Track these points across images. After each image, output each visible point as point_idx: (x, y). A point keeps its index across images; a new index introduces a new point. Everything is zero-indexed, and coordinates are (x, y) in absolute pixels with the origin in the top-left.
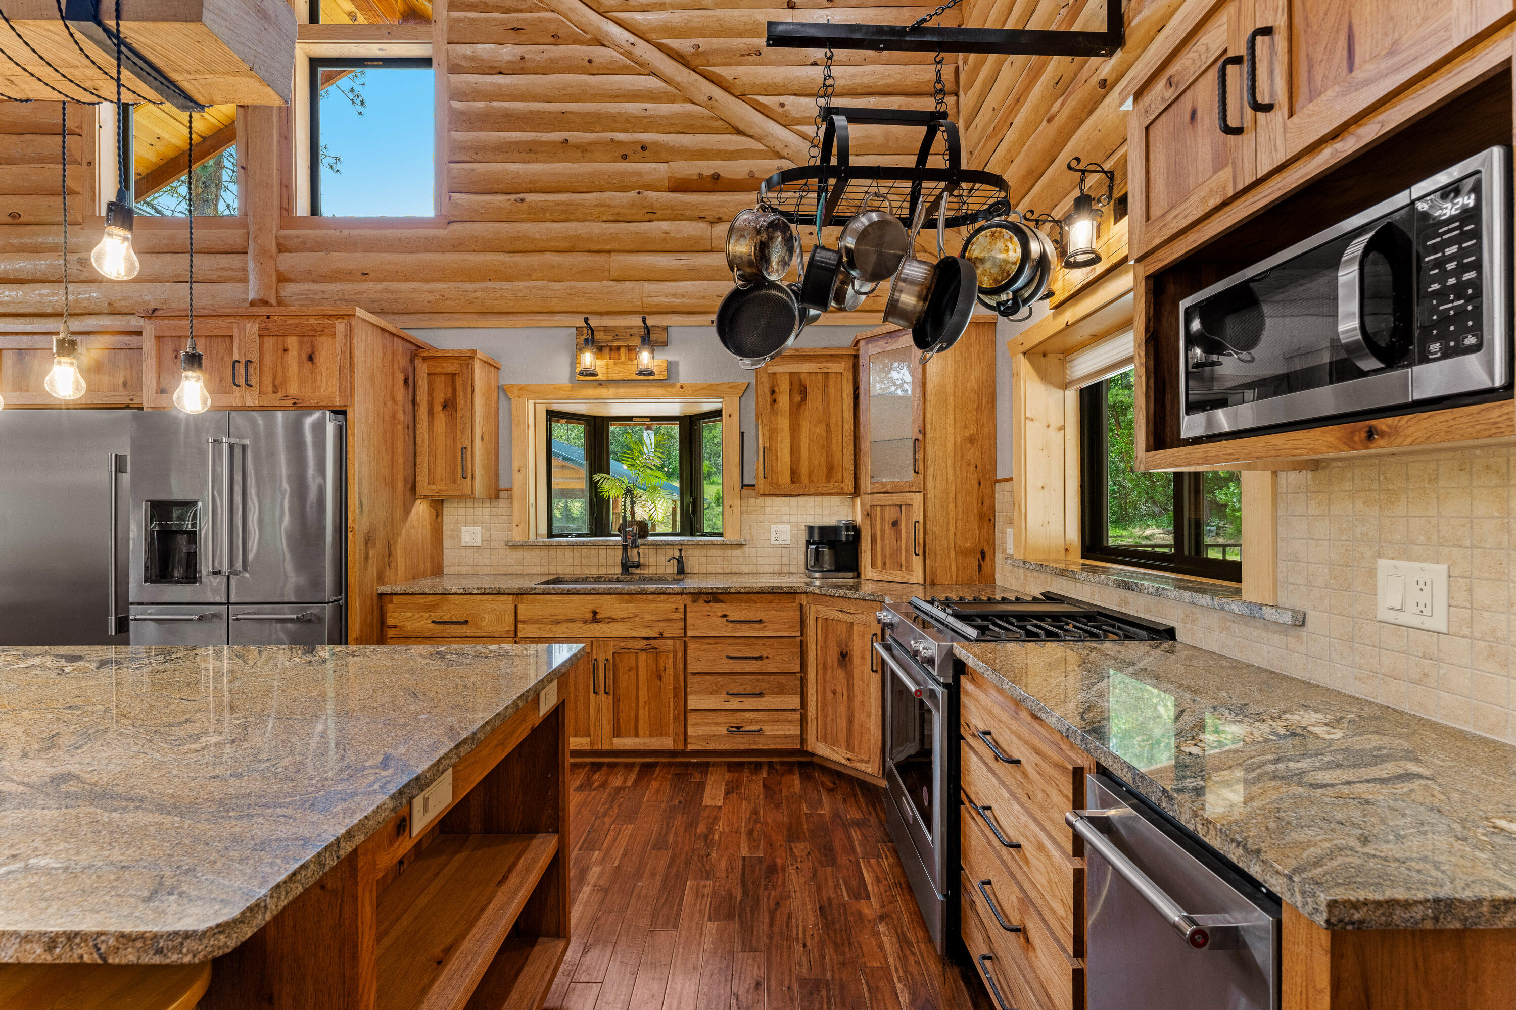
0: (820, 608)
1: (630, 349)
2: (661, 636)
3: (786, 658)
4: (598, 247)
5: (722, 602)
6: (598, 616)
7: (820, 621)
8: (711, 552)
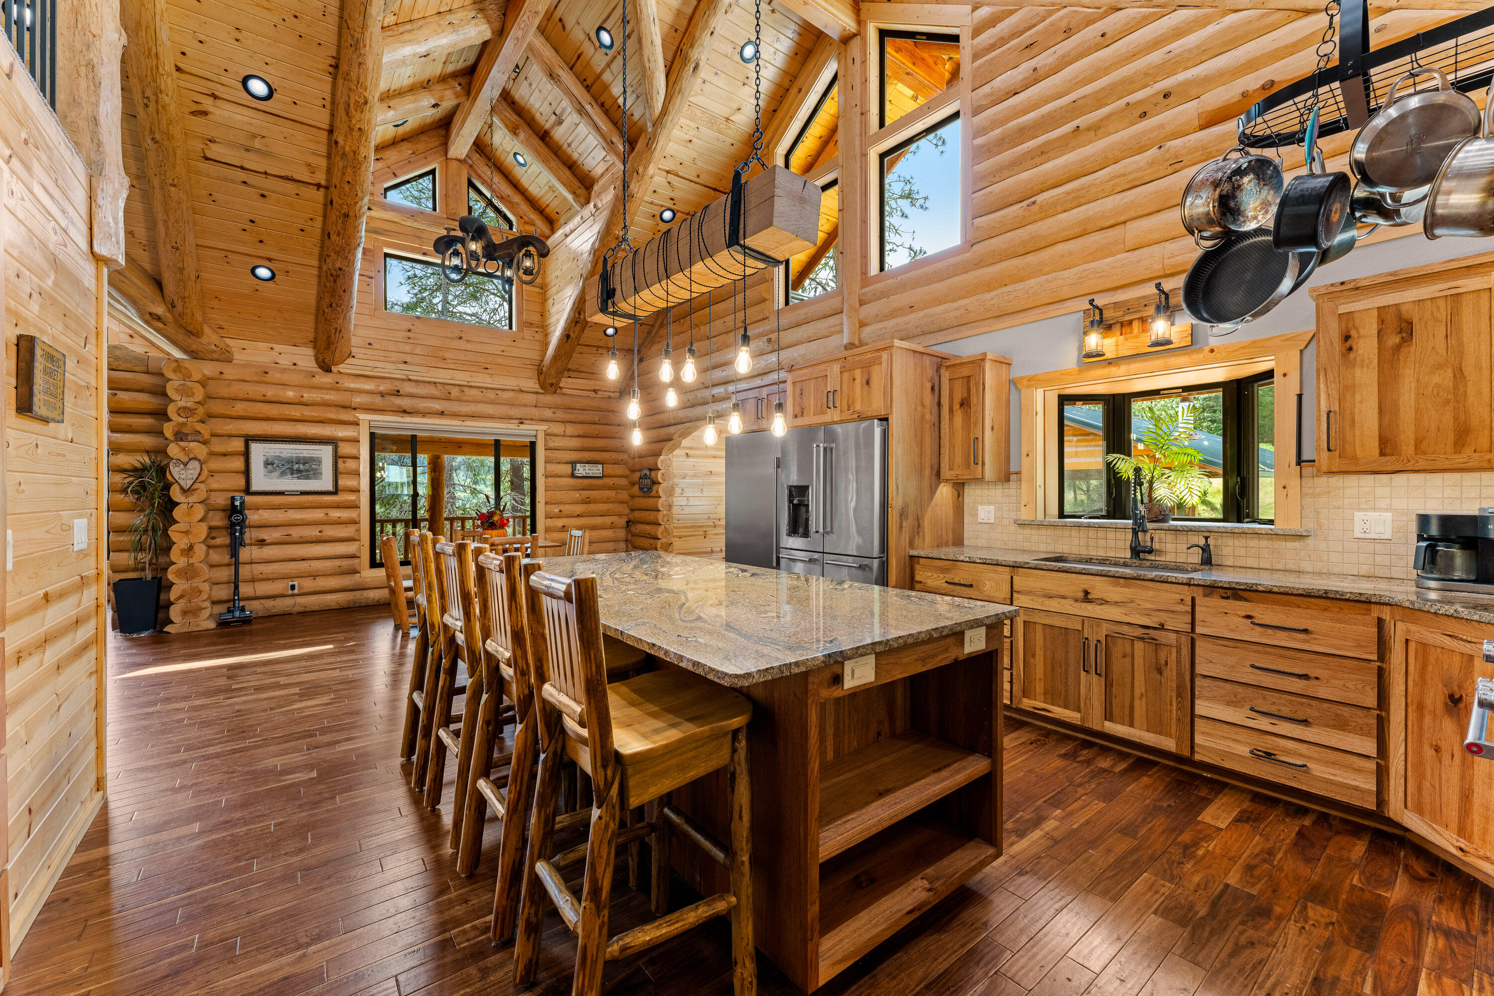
0: (1413, 628)
1: (1143, 320)
2: (1162, 627)
3: (1350, 685)
4: (1112, 222)
5: (1246, 600)
6: (1090, 597)
7: (1412, 646)
8: (1254, 543)
